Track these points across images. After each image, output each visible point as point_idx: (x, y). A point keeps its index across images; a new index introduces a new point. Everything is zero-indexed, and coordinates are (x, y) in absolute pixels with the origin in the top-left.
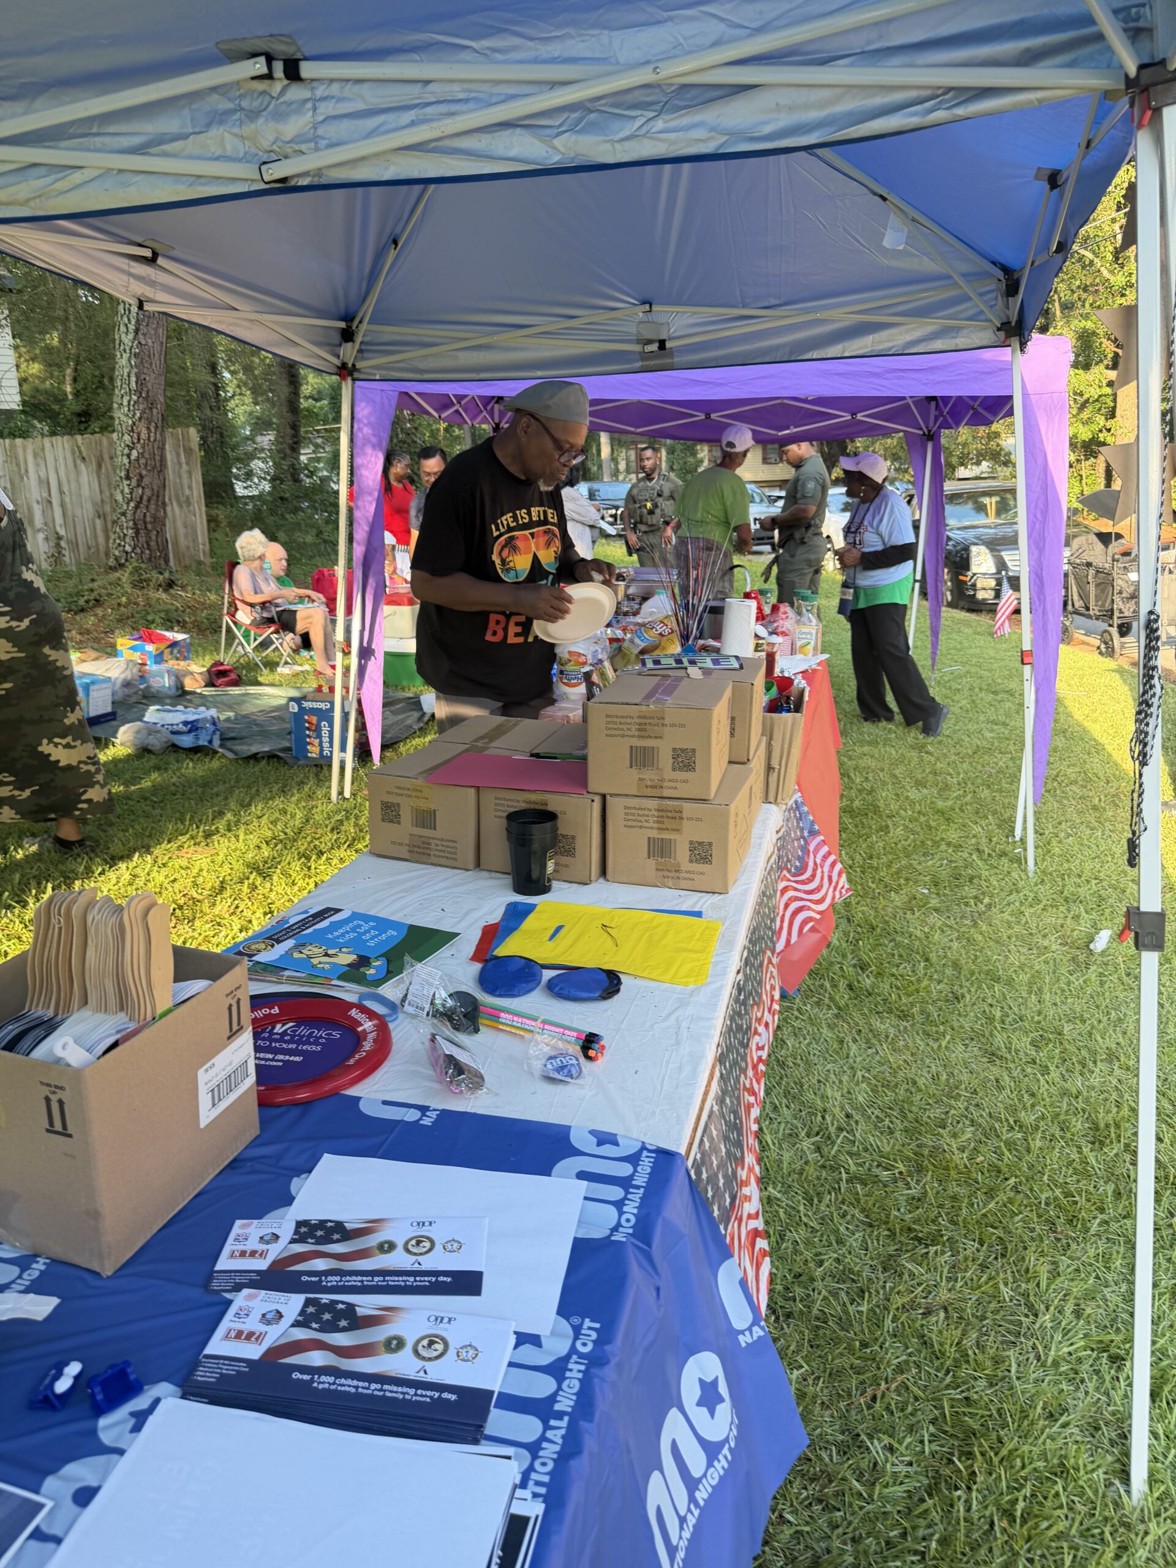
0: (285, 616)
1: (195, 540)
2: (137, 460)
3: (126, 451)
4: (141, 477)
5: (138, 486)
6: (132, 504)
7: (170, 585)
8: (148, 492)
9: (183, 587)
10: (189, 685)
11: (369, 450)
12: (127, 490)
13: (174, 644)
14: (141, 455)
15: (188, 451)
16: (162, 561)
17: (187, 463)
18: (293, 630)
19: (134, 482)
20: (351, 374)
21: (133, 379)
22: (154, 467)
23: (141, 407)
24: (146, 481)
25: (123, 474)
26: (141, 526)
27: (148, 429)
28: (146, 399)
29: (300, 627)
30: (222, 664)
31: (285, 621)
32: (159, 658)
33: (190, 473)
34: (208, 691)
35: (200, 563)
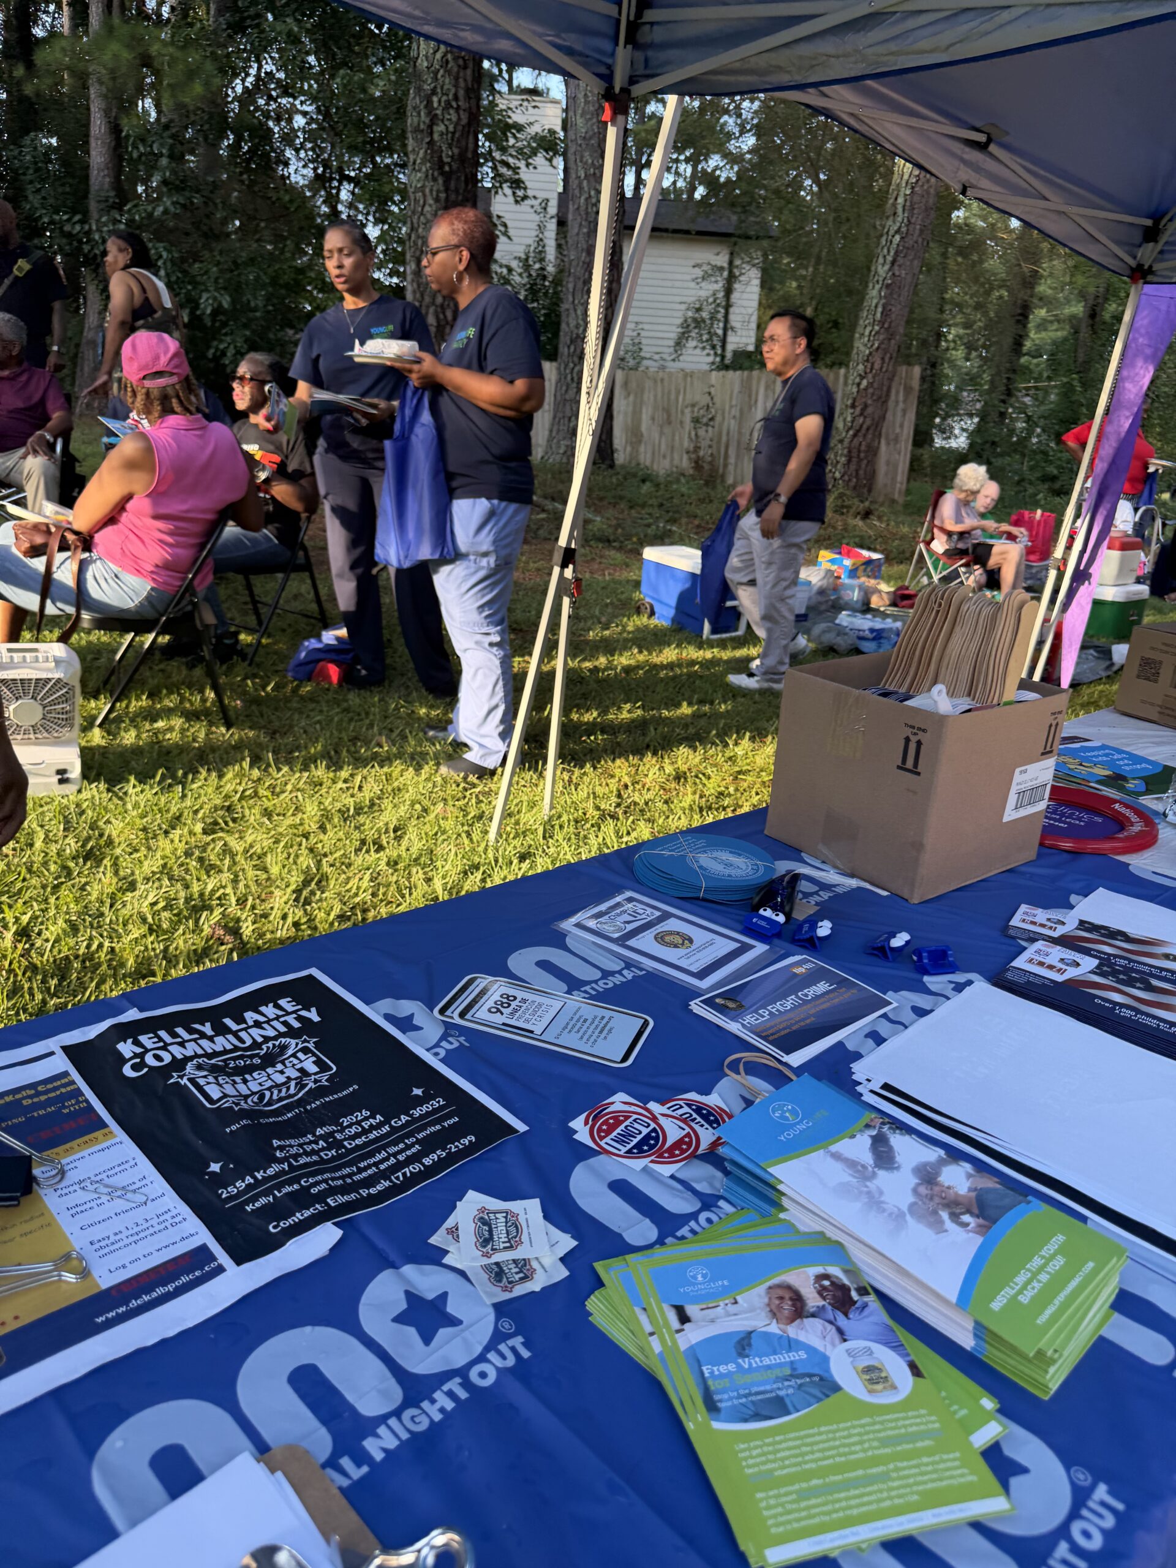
0: (979, 550)
1: (894, 479)
2: (866, 389)
3: (857, 380)
4: (866, 406)
5: (861, 414)
6: (851, 432)
7: (867, 515)
8: (868, 422)
9: (880, 518)
10: (875, 602)
11: (1140, 363)
12: (849, 419)
13: (870, 562)
14: (870, 385)
15: (908, 390)
16: (865, 490)
17: (905, 401)
18: (984, 564)
19: (858, 411)
20: (1144, 277)
21: (880, 309)
22: (880, 398)
23: (882, 337)
24: (870, 410)
25: (849, 402)
26: (855, 454)
27: (883, 359)
28: (887, 329)
29: (992, 562)
30: (907, 588)
31: (979, 555)
32: (853, 573)
33: (904, 411)
34: (891, 610)
35: (893, 501)
